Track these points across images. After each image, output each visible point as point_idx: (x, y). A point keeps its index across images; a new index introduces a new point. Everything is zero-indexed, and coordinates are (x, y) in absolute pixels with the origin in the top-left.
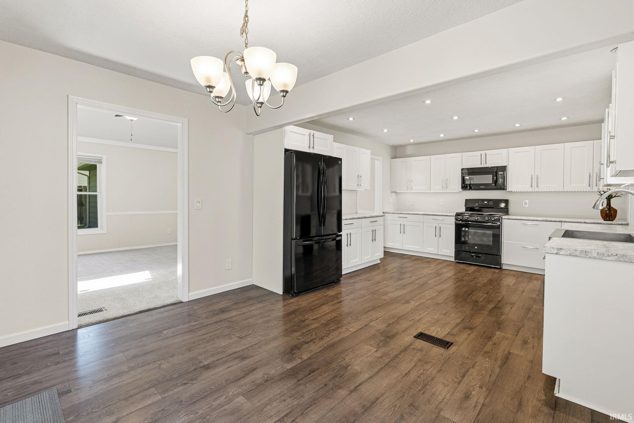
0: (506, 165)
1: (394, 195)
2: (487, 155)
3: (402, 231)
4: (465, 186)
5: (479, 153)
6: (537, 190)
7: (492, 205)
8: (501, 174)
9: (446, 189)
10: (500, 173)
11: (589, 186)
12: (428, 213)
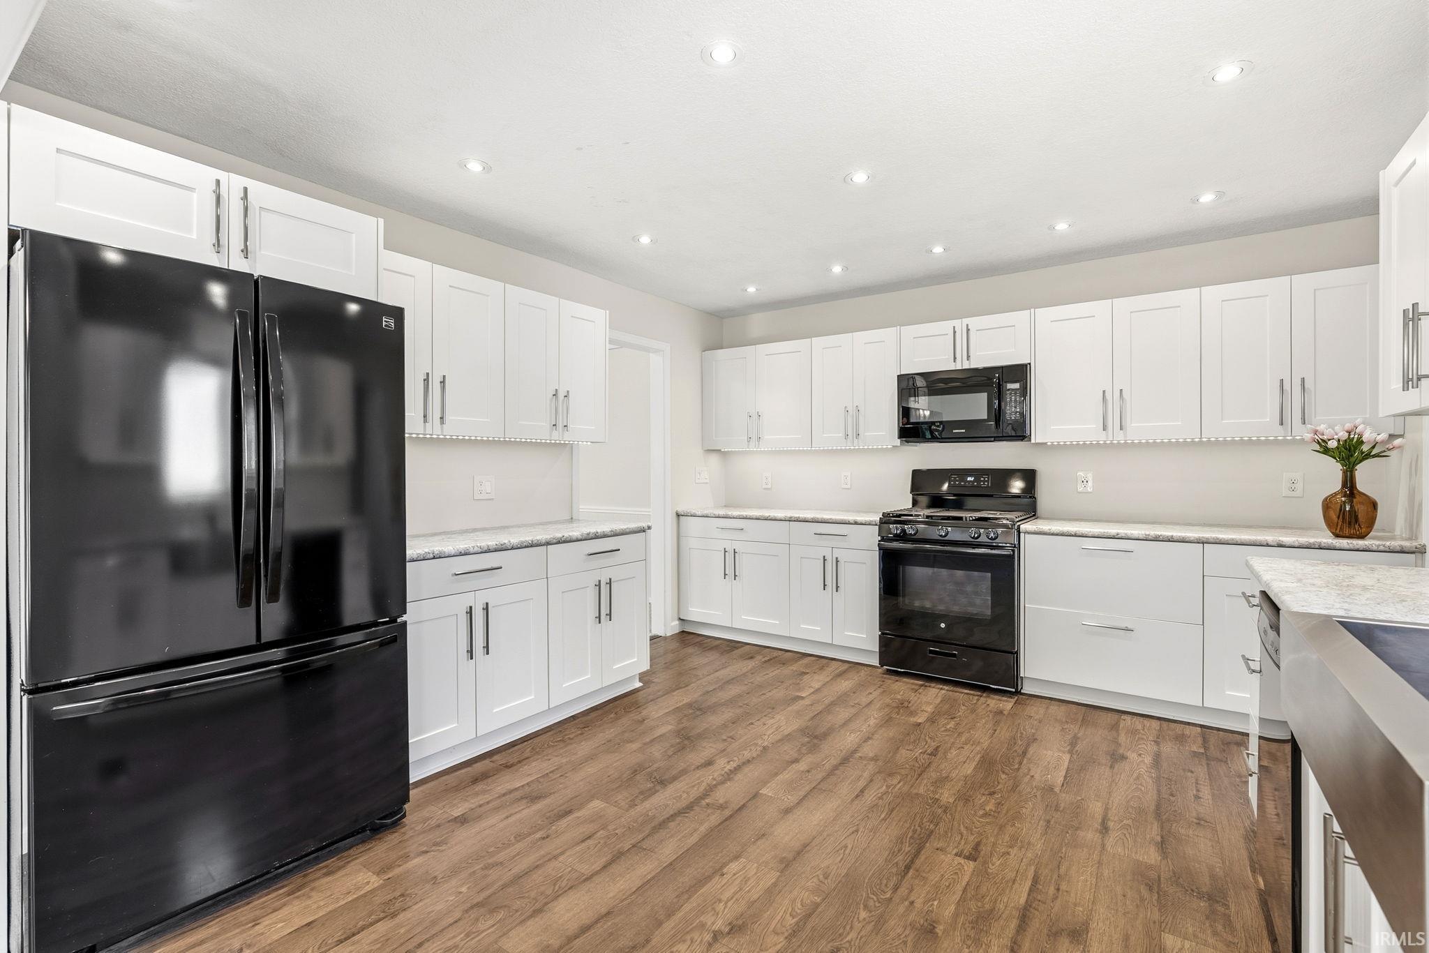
0: (1029, 362)
1: (714, 460)
2: (971, 333)
3: (730, 571)
4: (911, 431)
5: (947, 326)
6: (1120, 437)
7: (988, 487)
8: (1013, 390)
9: (856, 441)
10: (1010, 386)
11: (1282, 424)
12: (802, 515)
